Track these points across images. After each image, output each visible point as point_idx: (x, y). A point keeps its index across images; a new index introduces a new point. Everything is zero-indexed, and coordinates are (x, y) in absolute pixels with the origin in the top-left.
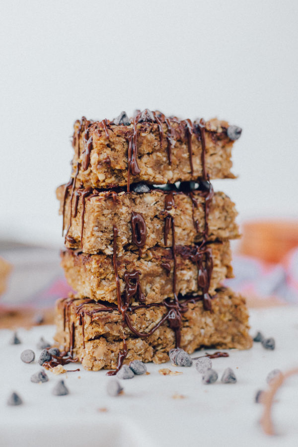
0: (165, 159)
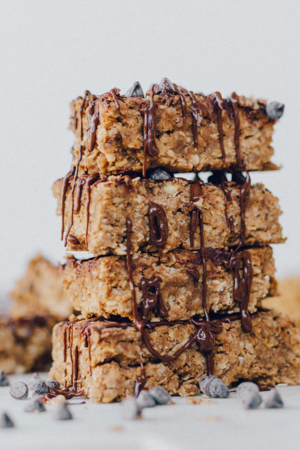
0: (189, 140)
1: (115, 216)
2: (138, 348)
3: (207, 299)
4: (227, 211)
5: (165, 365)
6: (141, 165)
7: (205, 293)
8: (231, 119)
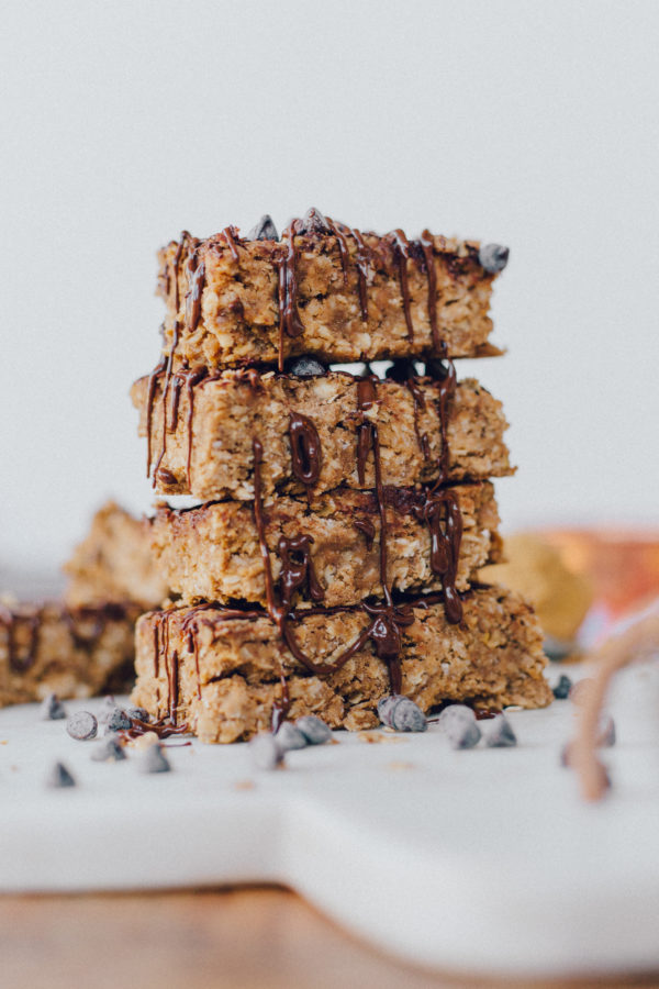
0: (353, 309)
1: (234, 435)
2: (276, 653)
3: (387, 570)
4: (419, 424)
5: (322, 680)
6: (276, 351)
7: (384, 561)
8: (422, 274)
